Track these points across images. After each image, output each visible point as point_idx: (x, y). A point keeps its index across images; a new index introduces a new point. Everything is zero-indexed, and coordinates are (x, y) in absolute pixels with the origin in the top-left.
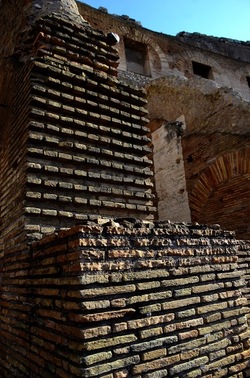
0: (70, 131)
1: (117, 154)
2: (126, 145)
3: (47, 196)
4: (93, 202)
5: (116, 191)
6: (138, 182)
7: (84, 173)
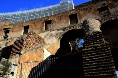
0: (91, 62)
1: (102, 63)
2: (104, 60)
3: (88, 76)
4: (98, 75)
5: (103, 72)
6: (109, 68)
7: (95, 69)
